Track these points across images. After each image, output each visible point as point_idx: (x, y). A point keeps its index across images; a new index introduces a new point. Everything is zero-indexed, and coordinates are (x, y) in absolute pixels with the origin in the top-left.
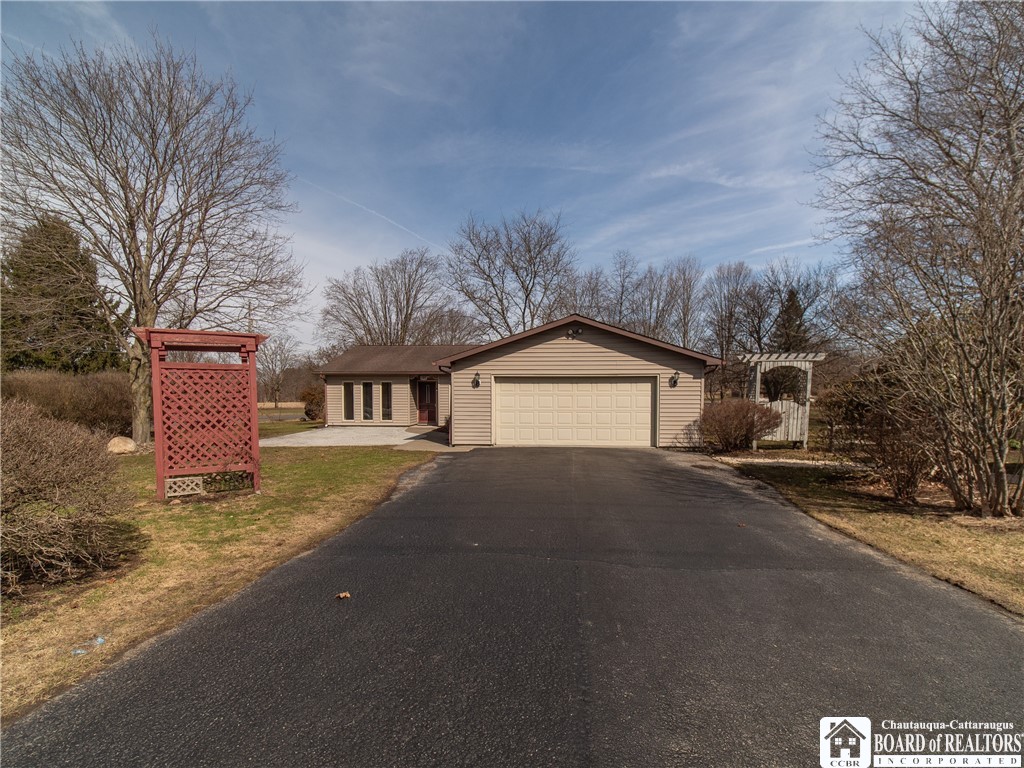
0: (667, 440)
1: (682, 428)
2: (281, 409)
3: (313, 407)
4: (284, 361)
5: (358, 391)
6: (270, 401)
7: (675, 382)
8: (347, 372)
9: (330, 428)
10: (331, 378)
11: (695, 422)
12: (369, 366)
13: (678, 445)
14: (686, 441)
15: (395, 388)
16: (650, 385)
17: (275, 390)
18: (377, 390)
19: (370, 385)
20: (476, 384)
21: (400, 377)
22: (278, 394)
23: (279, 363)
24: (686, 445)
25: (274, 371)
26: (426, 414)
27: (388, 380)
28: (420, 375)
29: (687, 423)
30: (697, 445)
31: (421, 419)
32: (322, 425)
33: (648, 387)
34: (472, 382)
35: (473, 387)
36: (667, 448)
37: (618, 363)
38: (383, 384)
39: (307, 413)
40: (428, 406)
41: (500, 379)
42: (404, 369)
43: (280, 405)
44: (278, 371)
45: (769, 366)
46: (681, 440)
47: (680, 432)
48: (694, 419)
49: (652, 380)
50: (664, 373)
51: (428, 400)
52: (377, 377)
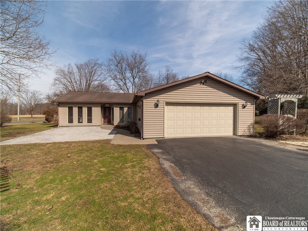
0: (241, 132)
1: (247, 126)
2: (34, 117)
3: (49, 117)
4: (35, 100)
5: (75, 110)
6: (30, 114)
7: (245, 107)
8: (70, 101)
9: (61, 127)
10: (61, 104)
11: (251, 124)
12: (81, 99)
13: (245, 134)
14: (248, 132)
15: (93, 109)
16: (233, 107)
17: (31, 111)
18: (85, 110)
19: (82, 107)
20: (156, 106)
21: (96, 104)
22: (32, 112)
23: (33, 101)
24: (248, 134)
25: (31, 104)
26: (107, 120)
27: (90, 105)
28: (105, 104)
29: (248, 125)
30: (252, 134)
31: (104, 122)
32: (56, 126)
33: (231, 109)
34: (154, 105)
35: (155, 107)
36: (241, 136)
37: (222, 97)
38: (88, 107)
39: (46, 120)
40: (107, 117)
41: (168, 104)
42: (98, 100)
43: (33, 116)
44: (33, 104)
45: (283, 100)
46: (246, 132)
47: (246, 128)
48: (251, 123)
49: (235, 105)
50: (240, 102)
51: (107, 114)
52: (85, 104)
